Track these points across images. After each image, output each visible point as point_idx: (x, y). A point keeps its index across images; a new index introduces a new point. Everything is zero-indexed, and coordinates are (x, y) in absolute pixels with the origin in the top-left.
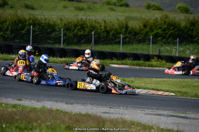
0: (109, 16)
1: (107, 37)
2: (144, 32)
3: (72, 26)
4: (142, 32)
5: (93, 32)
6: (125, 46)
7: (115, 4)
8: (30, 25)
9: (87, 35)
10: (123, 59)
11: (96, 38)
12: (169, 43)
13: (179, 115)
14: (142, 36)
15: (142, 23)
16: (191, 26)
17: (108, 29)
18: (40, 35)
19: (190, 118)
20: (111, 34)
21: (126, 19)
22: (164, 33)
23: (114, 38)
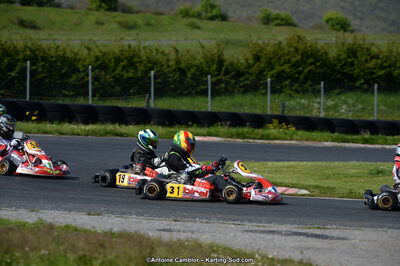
0: (186, 40)
1: (181, 81)
2: (255, 70)
3: (110, 61)
4: (252, 70)
5: (152, 72)
6: (218, 98)
7: (199, 16)
8: (25, 61)
9: (141, 79)
10: (211, 124)
11: (159, 83)
12: (305, 92)
13: (311, 231)
14: (251, 78)
15: (251, 52)
16: (349, 57)
17: (182, 66)
18: (47, 80)
19: (332, 238)
20: (189, 75)
21: (219, 45)
22: (294, 71)
23: (195, 84)
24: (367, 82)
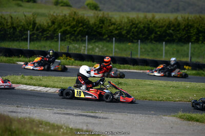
0: (15, 12)
2: (52, 29)
4: (51, 29)
6: (32, 43)
10: (30, 56)
12: (77, 41)
13: (89, 114)
14: (50, 33)
15: (50, 19)
16: (100, 24)
17: (14, 25)
19: (100, 118)
20: (18, 30)
21: (34, 16)
22: (72, 30)
23: (21, 35)
24: (109, 37)
